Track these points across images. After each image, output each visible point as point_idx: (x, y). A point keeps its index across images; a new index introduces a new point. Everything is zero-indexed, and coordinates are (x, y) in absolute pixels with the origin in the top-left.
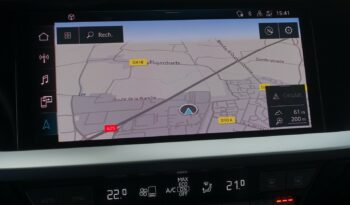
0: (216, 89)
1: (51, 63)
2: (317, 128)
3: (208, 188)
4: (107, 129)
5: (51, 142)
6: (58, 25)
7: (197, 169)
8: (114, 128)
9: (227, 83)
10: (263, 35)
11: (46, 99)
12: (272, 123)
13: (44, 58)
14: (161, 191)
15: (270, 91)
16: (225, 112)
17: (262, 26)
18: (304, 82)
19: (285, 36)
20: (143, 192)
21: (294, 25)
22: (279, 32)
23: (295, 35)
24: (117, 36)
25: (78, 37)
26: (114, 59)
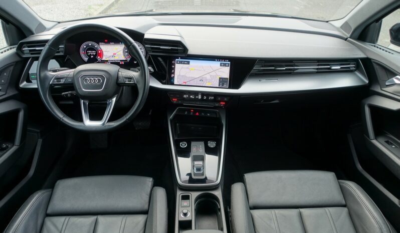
0: (208, 77)
1: (174, 68)
2: (230, 88)
3: (205, 98)
4: (184, 83)
5: (173, 84)
6: (177, 60)
7: (203, 94)
8: (185, 83)
9: (211, 76)
10: (221, 65)
11: (173, 75)
12: (219, 85)
13: (173, 66)
14: (195, 97)
15: (220, 78)
16: (209, 82)
17: (221, 63)
18: (228, 77)
19: (226, 66)
20: (191, 97)
21: (228, 64)
22: (225, 65)
23: (228, 66)
24: (188, 63)
25: (181, 63)
26: (187, 68)
